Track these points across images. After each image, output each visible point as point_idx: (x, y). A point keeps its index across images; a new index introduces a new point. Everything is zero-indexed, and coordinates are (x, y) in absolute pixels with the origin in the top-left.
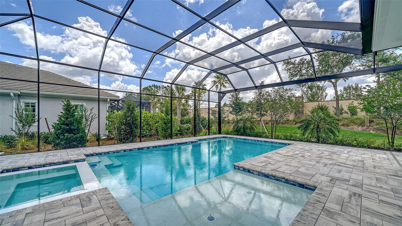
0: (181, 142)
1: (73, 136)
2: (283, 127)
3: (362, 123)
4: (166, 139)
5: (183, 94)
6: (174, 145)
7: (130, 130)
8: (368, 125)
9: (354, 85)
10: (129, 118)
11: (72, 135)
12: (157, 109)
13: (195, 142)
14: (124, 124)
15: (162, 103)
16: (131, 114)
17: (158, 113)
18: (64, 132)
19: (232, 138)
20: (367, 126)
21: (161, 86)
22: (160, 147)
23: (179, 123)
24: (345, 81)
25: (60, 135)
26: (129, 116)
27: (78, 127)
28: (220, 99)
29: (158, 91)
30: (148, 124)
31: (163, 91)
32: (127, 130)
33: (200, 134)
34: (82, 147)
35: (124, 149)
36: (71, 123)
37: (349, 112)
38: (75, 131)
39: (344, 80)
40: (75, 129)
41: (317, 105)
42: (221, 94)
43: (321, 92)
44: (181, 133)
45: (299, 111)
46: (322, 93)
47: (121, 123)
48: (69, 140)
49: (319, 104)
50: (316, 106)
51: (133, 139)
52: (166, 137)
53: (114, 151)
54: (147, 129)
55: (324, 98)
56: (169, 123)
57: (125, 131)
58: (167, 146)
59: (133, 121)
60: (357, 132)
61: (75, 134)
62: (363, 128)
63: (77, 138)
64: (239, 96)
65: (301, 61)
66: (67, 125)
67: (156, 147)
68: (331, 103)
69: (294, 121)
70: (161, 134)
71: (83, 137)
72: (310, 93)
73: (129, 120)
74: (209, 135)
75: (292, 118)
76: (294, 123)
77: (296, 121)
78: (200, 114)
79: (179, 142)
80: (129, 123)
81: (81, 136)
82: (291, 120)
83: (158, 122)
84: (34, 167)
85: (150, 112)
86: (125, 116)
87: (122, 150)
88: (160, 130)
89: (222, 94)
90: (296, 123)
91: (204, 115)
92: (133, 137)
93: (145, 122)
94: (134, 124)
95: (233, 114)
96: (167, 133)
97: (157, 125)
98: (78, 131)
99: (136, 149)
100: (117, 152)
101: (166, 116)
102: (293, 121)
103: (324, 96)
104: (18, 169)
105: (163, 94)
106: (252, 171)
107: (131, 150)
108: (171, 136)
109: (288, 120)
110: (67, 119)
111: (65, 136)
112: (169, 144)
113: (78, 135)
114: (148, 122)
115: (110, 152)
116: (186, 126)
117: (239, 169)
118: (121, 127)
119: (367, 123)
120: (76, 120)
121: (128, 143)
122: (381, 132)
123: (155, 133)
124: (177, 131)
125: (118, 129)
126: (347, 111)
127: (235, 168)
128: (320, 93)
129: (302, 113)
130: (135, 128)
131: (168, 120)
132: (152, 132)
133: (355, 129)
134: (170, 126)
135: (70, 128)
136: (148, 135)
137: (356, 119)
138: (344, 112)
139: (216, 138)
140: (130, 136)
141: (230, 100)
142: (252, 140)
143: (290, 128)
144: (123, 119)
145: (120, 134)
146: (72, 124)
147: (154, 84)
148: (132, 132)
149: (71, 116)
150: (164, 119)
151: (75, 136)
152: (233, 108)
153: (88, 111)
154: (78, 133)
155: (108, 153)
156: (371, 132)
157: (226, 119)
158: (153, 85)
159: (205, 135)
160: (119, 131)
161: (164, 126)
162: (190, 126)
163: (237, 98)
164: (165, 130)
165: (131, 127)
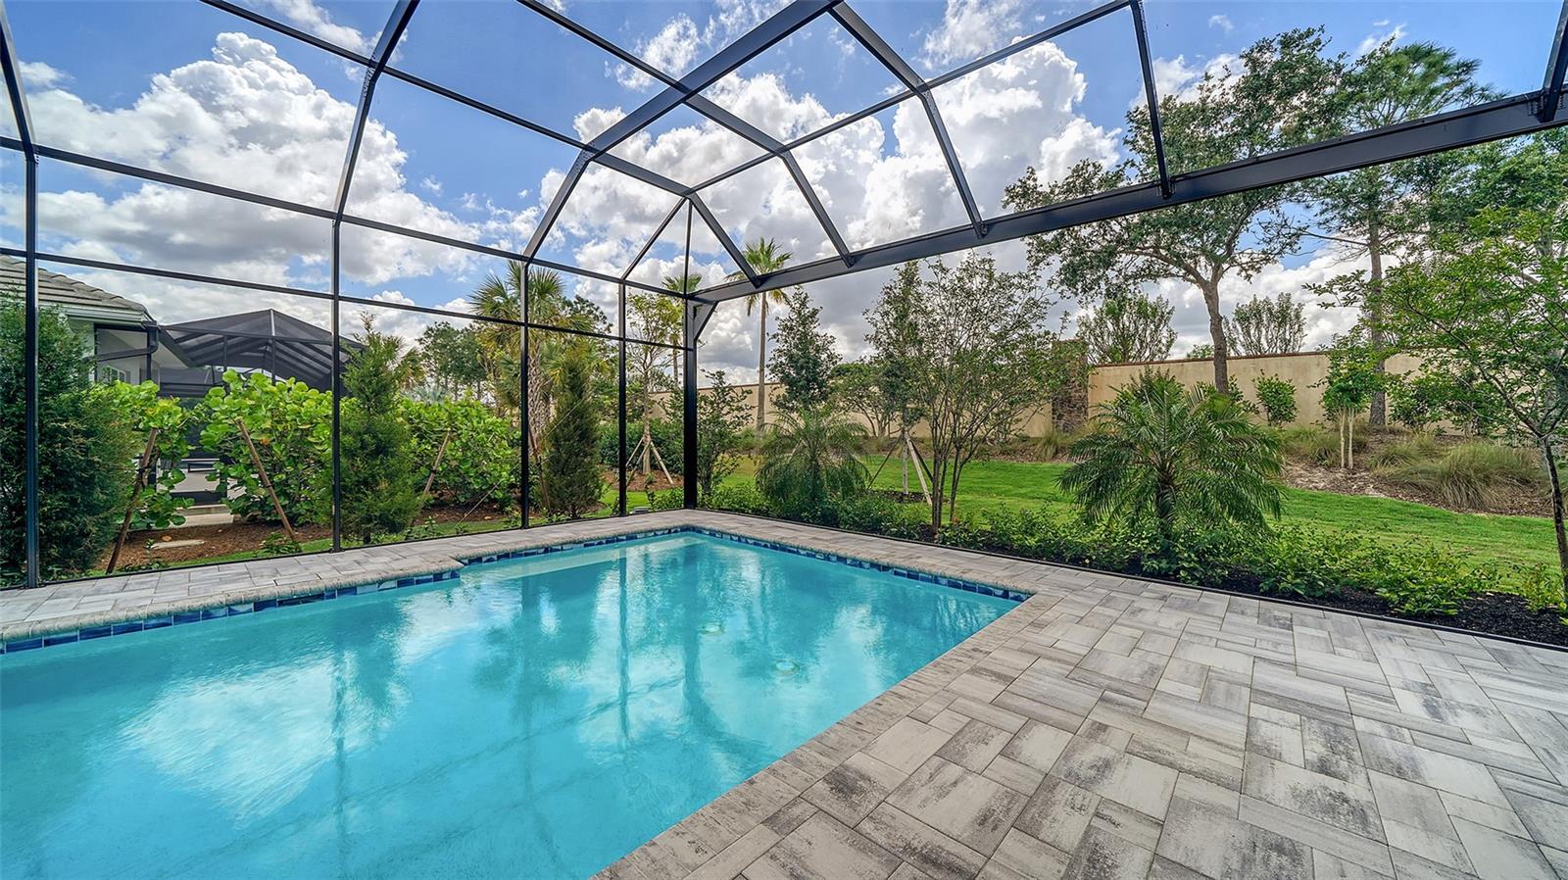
2: (1005, 469)
3: (1323, 454)
8: (1351, 463)
9: (1274, 300)
20: (1346, 465)
24: (1248, 277)
28: (694, 329)
37: (1261, 408)
39: (1244, 274)
41: (1141, 375)
42: (696, 303)
43: (1152, 326)
45: (1070, 402)
46: (1156, 331)
49: (1149, 372)
50: (1138, 381)
55: (1164, 349)
60: (1310, 492)
62: (1332, 476)
65: (1079, 176)
68: (1190, 368)
69: (1049, 441)
72: (1111, 329)
75: (1042, 428)
76: (1050, 451)
77: (1056, 444)
82: (1038, 439)
90: (1057, 452)
102: (1045, 440)
103: (1164, 341)
109: (1025, 439)
119: (1346, 451)
122: (1412, 497)
126: (1254, 400)
128: (1148, 332)
129: (1083, 408)
133: (1299, 481)
137: (1298, 435)
138: (1242, 405)
143: (1030, 472)
156: (1371, 492)
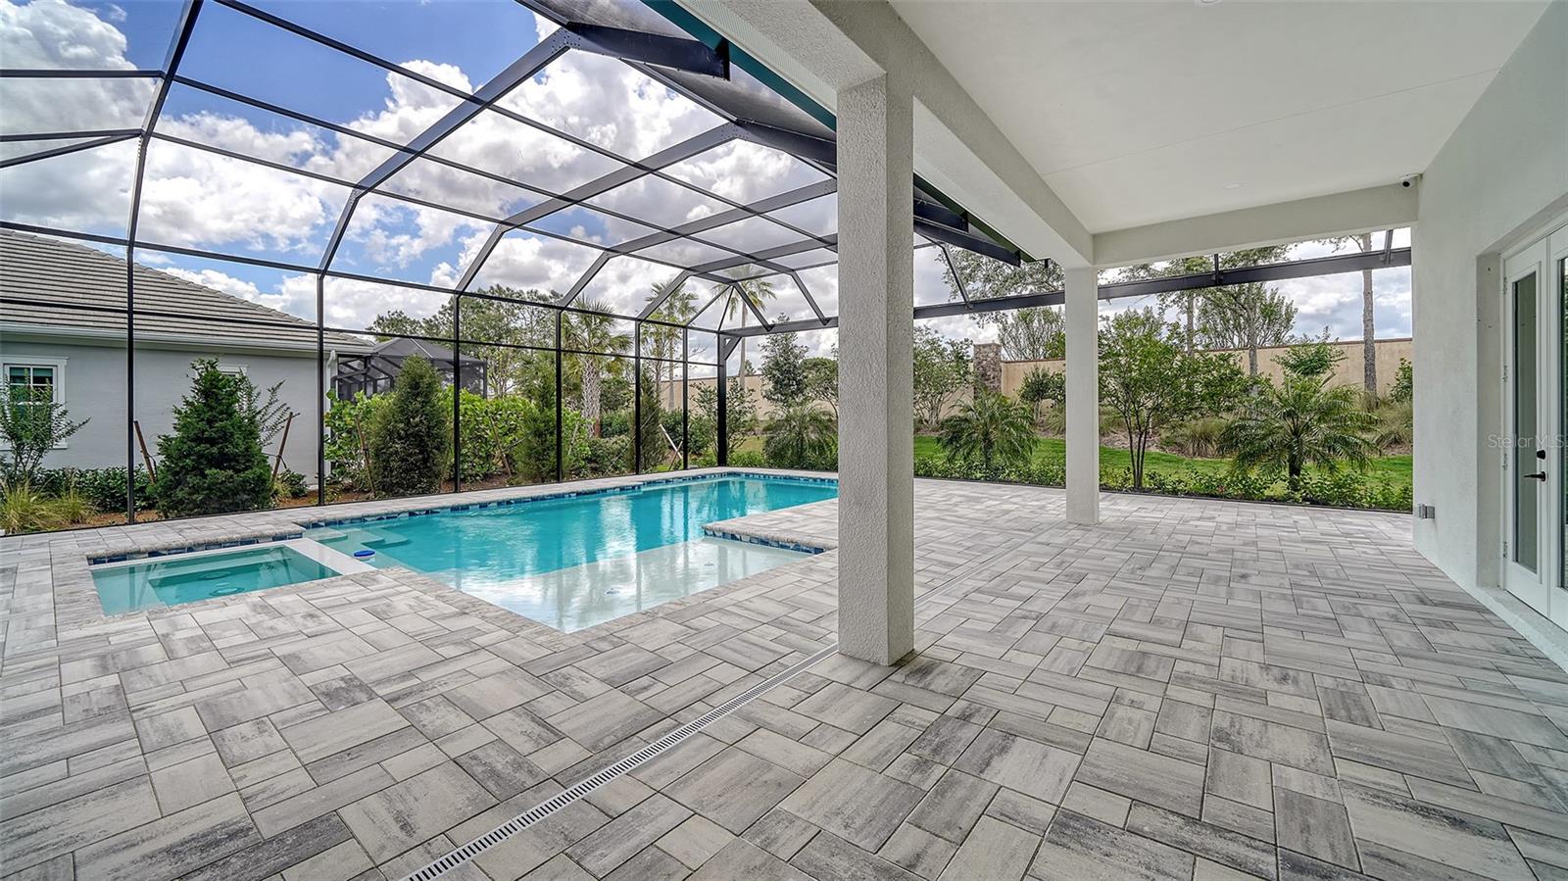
0: (585, 489)
1: (232, 476)
4: (543, 482)
5: (605, 335)
6: (563, 497)
7: (421, 456)
10: (417, 419)
11: (231, 472)
12: (510, 382)
13: (633, 487)
14: (400, 438)
15: (528, 363)
16: (424, 403)
17: (514, 400)
18: (202, 464)
19: (753, 474)
21: (525, 292)
22: (520, 502)
23: (590, 434)
25: (187, 474)
26: (417, 411)
27: (247, 449)
28: (723, 353)
29: (516, 311)
30: (480, 437)
31: (536, 313)
32: (410, 455)
33: (659, 467)
34: (262, 509)
35: (411, 509)
36: (225, 434)
38: (237, 461)
40: (239, 456)
42: (725, 336)
44: (596, 465)
47: (391, 433)
48: (220, 489)
51: (431, 484)
52: (539, 478)
53: (378, 515)
54: (475, 456)
56: (551, 434)
57: (403, 460)
58: (543, 499)
59: (429, 428)
61: (237, 471)
63: (246, 481)
64: (794, 343)
66: (212, 442)
67: (509, 502)
70: (526, 470)
71: (264, 481)
73: (417, 425)
74: (685, 468)
78: (657, 402)
79: (580, 490)
80: (416, 435)
81: (259, 477)
83: (512, 430)
84: (164, 552)
85: (485, 396)
86: (403, 411)
87: (404, 512)
88: (519, 455)
89: (728, 340)
91: (669, 403)
92: (430, 477)
93: (468, 431)
94: (433, 437)
95: (774, 399)
96: (544, 466)
97: (511, 441)
98: (249, 461)
99: (446, 510)
100: (388, 518)
101: (541, 411)
104: (123, 557)
105: (534, 323)
106: (738, 537)
107: (432, 512)
108: (557, 475)
110: (210, 422)
111: (205, 476)
112: (551, 495)
113: (249, 474)
114: (477, 430)
115: (368, 516)
116: (616, 442)
117: (714, 535)
118: (391, 447)
120: (239, 427)
121: (411, 495)
123: (504, 467)
124: (583, 460)
125: (376, 455)
127: (706, 534)
130: (438, 449)
131: (548, 422)
132: (494, 464)
134: (555, 442)
135: (221, 451)
136: (477, 475)
139: (704, 477)
140: (421, 475)
141: (766, 354)
142: (807, 479)
144: (396, 422)
145: (385, 470)
146: (226, 437)
147: (498, 286)
148: (425, 461)
149: (222, 413)
150: (535, 420)
151: (238, 478)
152: (776, 383)
153: (259, 394)
154: (246, 469)
155: (362, 519)
157: (746, 419)
158: (495, 288)
159: (676, 469)
160: (383, 461)
161: (535, 441)
162: (626, 440)
163: (787, 350)
164: (539, 456)
165: (423, 446)
